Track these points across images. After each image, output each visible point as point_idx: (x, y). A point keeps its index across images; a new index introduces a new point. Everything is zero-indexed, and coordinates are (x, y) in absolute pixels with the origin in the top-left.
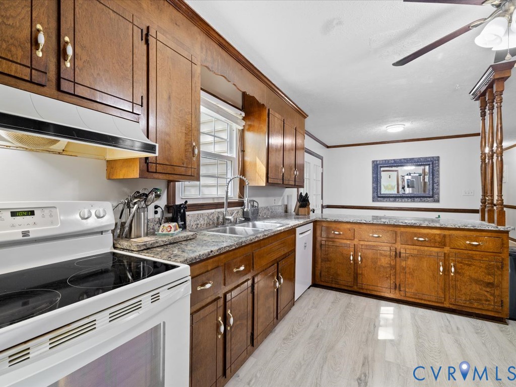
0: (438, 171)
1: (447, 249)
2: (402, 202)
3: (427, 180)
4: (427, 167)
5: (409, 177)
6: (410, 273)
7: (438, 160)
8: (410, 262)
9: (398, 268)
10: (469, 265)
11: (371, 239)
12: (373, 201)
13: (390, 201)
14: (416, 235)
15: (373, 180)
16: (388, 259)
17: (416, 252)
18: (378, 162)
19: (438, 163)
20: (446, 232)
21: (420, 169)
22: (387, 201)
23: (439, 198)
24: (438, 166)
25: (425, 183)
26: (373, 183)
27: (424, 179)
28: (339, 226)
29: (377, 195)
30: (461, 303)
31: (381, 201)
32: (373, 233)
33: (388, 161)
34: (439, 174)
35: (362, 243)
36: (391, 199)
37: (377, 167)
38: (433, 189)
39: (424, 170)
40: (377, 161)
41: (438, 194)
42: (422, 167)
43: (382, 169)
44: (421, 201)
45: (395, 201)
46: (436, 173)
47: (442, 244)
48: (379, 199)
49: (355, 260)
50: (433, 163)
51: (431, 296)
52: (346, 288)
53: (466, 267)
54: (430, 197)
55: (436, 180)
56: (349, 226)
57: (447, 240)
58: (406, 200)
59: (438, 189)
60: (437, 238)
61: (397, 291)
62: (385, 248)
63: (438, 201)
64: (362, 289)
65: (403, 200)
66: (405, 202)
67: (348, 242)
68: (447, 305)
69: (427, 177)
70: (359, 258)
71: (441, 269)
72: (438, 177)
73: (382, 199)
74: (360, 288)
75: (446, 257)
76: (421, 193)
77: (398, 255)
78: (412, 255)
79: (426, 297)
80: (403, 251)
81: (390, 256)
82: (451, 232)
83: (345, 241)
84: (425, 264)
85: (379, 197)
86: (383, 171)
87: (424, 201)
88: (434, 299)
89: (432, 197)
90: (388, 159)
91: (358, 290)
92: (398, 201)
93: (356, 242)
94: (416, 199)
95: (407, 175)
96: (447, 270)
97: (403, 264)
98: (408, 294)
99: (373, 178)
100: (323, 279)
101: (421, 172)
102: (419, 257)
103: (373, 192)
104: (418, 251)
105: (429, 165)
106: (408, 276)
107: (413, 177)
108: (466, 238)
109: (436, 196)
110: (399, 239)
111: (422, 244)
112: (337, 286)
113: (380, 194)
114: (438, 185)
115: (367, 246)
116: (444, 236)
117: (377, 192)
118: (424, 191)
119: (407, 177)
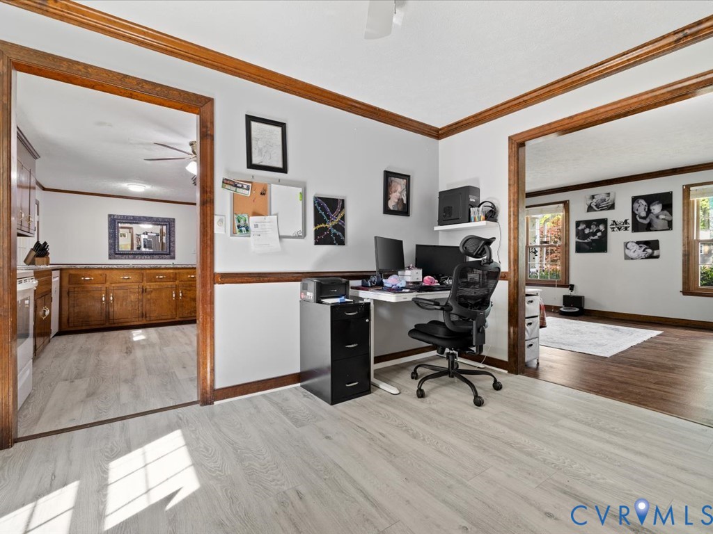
0: (174, 231)
1: (177, 282)
2: (141, 259)
3: (164, 241)
4: (165, 227)
5: (146, 237)
6: (154, 303)
7: (174, 222)
8: (153, 294)
9: (144, 300)
10: (190, 290)
11: (122, 281)
12: (110, 258)
13: (129, 258)
14: (157, 274)
15: (109, 236)
16: (136, 295)
17: (157, 287)
18: (116, 217)
19: (174, 224)
20: (177, 271)
21: (157, 229)
22: (125, 258)
23: (174, 254)
24: (174, 226)
25: (163, 243)
26: (109, 238)
27: (162, 239)
28: (89, 272)
29: (115, 251)
30: (185, 315)
31: (119, 258)
32: (124, 276)
33: (127, 217)
34: (174, 234)
35: (113, 285)
36: (130, 256)
37: (114, 222)
38: (170, 248)
39: (162, 230)
40: (114, 216)
41: (174, 252)
42: (159, 227)
43: (120, 225)
44: (160, 258)
45: (134, 258)
46: (172, 233)
47: (175, 279)
48: (117, 256)
49: (107, 301)
50: (169, 223)
51: (168, 316)
52: (97, 327)
53: (188, 292)
54: (167, 254)
55: (172, 239)
56: (100, 272)
57: (178, 276)
58: (146, 257)
59: (174, 247)
60: (171, 275)
61: (144, 319)
62: (134, 287)
63: (173, 258)
64: (114, 323)
65: (143, 257)
66: (144, 259)
67: (100, 286)
68: (177, 319)
69: (164, 238)
70: (111, 298)
71: (174, 295)
72: (174, 237)
73: (120, 256)
74: (111, 324)
75: (177, 288)
76: (159, 251)
77: (144, 291)
78: (154, 289)
79: (164, 317)
80: (148, 287)
81: (138, 293)
82: (181, 271)
83: (97, 285)
84: (164, 294)
85: (117, 254)
86: (122, 228)
87: (162, 258)
88: (169, 317)
89: (169, 254)
90: (128, 214)
91: (110, 326)
92: (138, 258)
93: (107, 285)
94: (155, 257)
95: (144, 234)
96: (177, 296)
97: (149, 297)
98: (152, 319)
99: (109, 233)
100: (71, 325)
101: (159, 232)
102: (160, 290)
103: (110, 249)
104: (159, 285)
105: (166, 225)
106: (152, 305)
107: (149, 236)
108: (188, 274)
109: (172, 254)
110: (145, 278)
111: (161, 280)
112: (88, 328)
113: (118, 251)
114: (174, 244)
115: (118, 287)
116: (176, 273)
117: (115, 249)
118: (162, 249)
119: (143, 237)
